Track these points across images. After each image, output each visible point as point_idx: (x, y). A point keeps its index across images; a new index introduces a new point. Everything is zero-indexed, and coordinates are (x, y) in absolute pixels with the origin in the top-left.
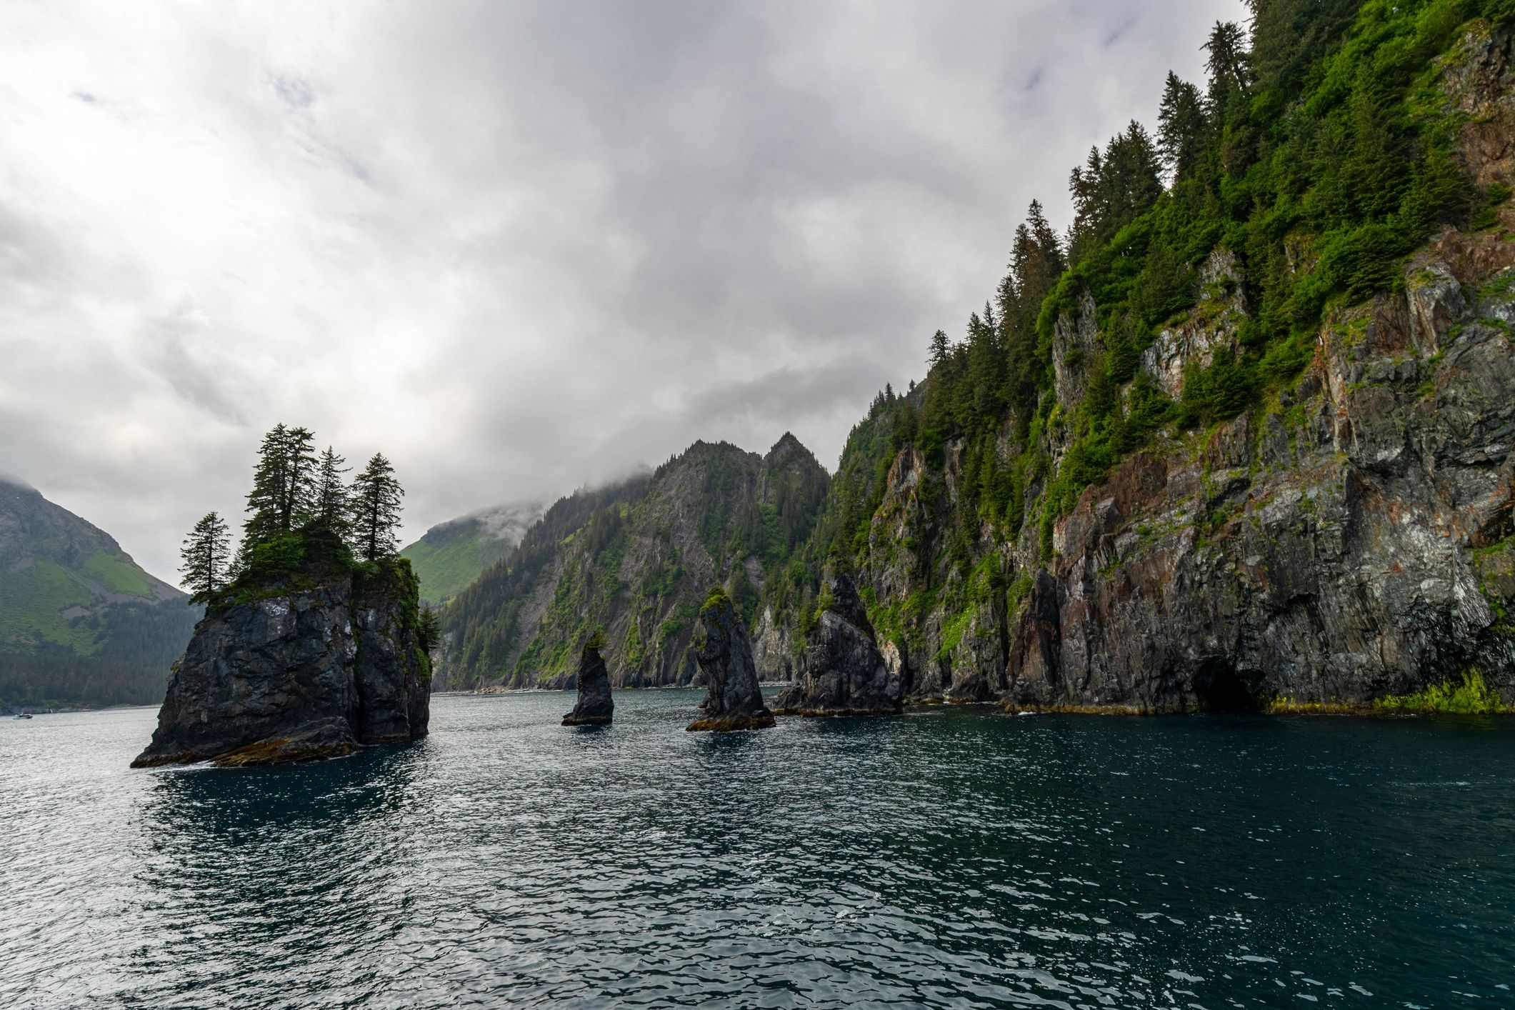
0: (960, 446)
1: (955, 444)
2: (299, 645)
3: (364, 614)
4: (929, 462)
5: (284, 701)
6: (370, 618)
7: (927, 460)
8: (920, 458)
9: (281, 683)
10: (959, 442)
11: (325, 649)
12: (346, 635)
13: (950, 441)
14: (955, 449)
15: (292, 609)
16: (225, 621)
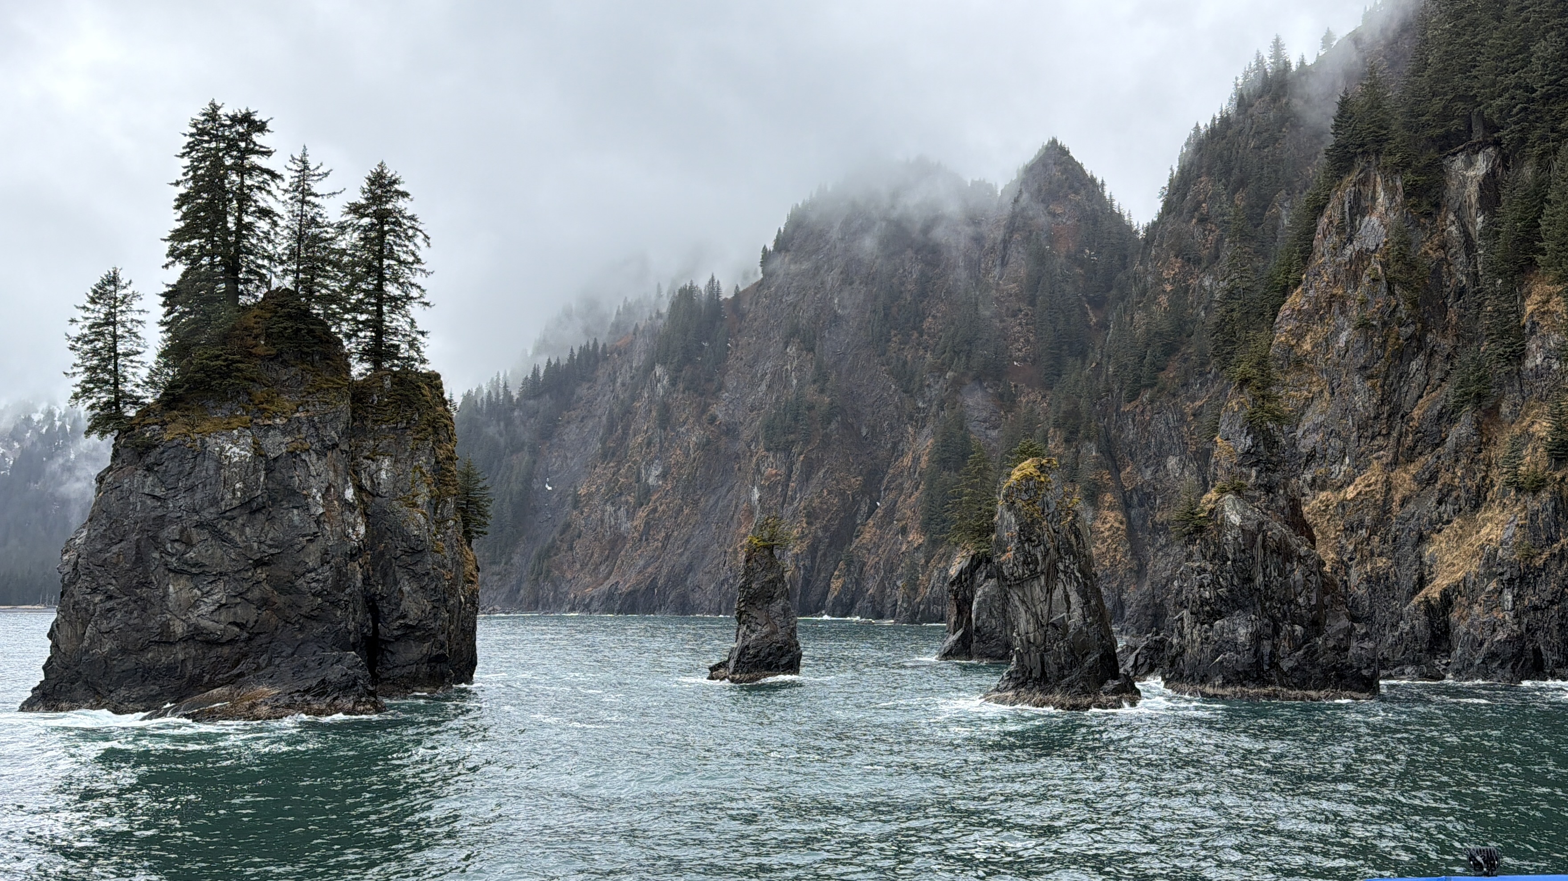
0: (1481, 166)
1: (1470, 164)
2: (271, 519)
3: (374, 467)
4: (1413, 200)
5: (253, 618)
6: (383, 474)
7: (1408, 195)
8: (1391, 191)
9: (246, 586)
10: (1480, 157)
11: (314, 528)
12: (346, 503)
13: (1461, 157)
14: (1470, 173)
15: (258, 452)
16: (149, 469)
